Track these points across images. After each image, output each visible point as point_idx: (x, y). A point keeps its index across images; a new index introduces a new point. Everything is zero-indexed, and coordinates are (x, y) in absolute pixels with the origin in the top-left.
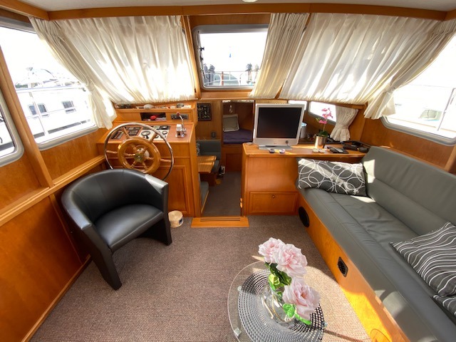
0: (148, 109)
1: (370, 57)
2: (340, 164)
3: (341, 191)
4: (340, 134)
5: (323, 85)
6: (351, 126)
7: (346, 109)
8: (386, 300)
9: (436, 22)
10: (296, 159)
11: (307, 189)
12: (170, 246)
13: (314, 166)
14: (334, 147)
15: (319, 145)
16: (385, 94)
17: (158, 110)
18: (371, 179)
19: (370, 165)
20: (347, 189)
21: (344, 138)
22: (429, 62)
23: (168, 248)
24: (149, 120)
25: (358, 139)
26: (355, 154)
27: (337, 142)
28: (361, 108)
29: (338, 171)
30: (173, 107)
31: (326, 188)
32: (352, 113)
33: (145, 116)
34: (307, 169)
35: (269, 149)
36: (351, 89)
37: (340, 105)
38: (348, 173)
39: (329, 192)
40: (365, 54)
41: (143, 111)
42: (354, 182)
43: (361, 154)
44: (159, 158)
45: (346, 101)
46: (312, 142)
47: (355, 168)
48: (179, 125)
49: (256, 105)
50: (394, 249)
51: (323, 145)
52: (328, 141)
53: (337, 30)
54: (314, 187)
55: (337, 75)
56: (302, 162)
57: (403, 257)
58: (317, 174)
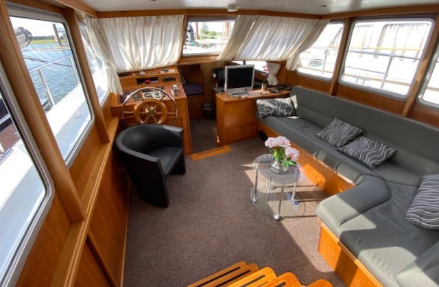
0: (143, 75)
1: (287, 36)
2: (279, 100)
3: (282, 115)
4: (272, 80)
5: (262, 52)
6: (278, 75)
7: (274, 64)
8: (318, 156)
9: (317, 20)
10: (254, 100)
11: (264, 117)
12: (186, 174)
13: (266, 103)
14: (273, 89)
15: (264, 89)
16: (296, 56)
17: (150, 75)
18: (296, 106)
19: (294, 98)
20: (285, 113)
21: (275, 84)
22: (316, 40)
23: (184, 176)
24: (144, 84)
25: (283, 83)
26: (285, 92)
27: (272, 86)
28: (283, 63)
29: (279, 104)
30: (162, 72)
31: (275, 114)
32: (278, 66)
33: (141, 81)
34: (262, 105)
35: (237, 96)
36: (278, 53)
37: (270, 62)
38: (284, 104)
39: (277, 116)
40: (285, 35)
41: (139, 77)
42: (288, 109)
43: (288, 92)
44: (167, 112)
45: (275, 60)
46: (259, 87)
47: (287, 101)
48: (175, 86)
49: (226, 67)
50: (316, 136)
51: (266, 89)
52: (268, 87)
53: (272, 23)
54: (269, 115)
55: (270, 47)
56: (259, 102)
57: (321, 138)
58: (269, 107)
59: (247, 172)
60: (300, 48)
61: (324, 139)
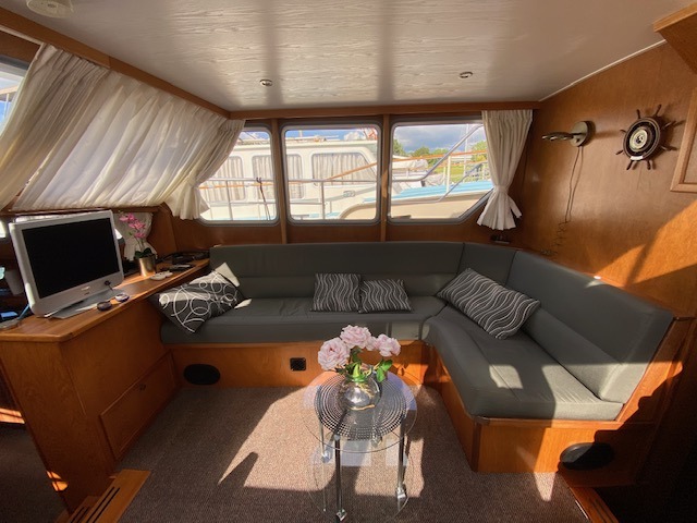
2: (202, 280)
3: (226, 308)
13: (185, 295)
19: (223, 270)
20: (229, 301)
28: (155, 210)
31: (216, 311)
34: (180, 304)
38: (217, 286)
39: (222, 314)
42: (227, 291)
43: (205, 262)
46: (135, 270)
49: (11, 226)
54: (207, 318)
55: (133, 169)
56: (165, 299)
57: (326, 310)
58: (197, 302)
59: (254, 480)
60: (198, 172)
61: (331, 308)
